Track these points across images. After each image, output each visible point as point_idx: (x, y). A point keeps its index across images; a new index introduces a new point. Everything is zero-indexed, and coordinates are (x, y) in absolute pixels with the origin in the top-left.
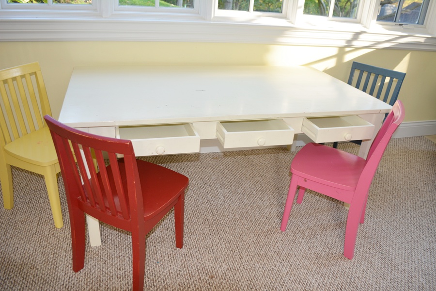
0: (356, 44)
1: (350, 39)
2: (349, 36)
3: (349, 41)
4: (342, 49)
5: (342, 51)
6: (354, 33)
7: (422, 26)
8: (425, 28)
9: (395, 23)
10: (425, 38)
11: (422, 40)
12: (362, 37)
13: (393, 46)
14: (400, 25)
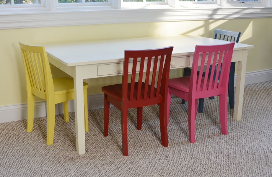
0: (216, 17)
1: (211, 14)
2: (210, 12)
3: (210, 16)
4: (206, 21)
5: (207, 22)
6: (213, 10)
8: (260, 3)
9: (239, 2)
10: (261, 9)
11: (259, 10)
12: (219, 12)
13: (240, 16)
14: (243, 2)
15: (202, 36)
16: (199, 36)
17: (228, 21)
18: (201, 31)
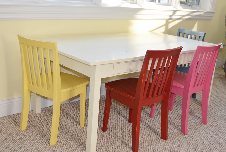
0: (174, 17)
1: (172, 15)
2: (171, 13)
3: (171, 16)
4: (167, 20)
5: (168, 22)
6: (173, 11)
7: (198, 6)
8: (200, 7)
9: (186, 5)
11: (203, 14)
12: (177, 13)
13: (190, 17)
14: (190, 6)
15: (163, 33)
16: (161, 33)
17: (181, 21)
18: (163, 29)
